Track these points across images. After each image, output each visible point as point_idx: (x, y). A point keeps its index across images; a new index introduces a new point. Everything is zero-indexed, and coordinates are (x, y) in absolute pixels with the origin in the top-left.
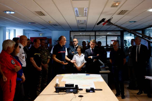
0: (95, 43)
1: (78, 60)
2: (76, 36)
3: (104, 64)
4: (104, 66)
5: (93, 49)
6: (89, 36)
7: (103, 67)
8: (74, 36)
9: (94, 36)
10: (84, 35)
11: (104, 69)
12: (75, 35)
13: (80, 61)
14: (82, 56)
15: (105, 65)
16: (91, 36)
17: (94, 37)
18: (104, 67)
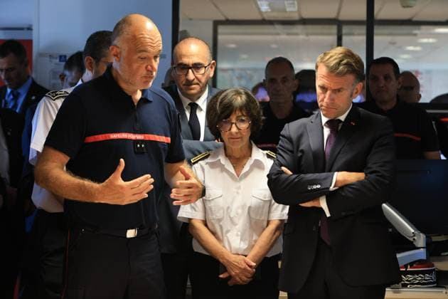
0: (351, 77)
1: (221, 202)
2: (228, 22)
3: (421, 240)
4: (421, 254)
5: (342, 118)
6: (334, 29)
7: (411, 264)
8: (217, 24)
9: (363, 29)
10: (296, 17)
11: (419, 278)
12: (222, 18)
13: (243, 207)
14: (258, 165)
15: (429, 245)
16: (345, 29)
17: (364, 38)
18: (420, 262)
